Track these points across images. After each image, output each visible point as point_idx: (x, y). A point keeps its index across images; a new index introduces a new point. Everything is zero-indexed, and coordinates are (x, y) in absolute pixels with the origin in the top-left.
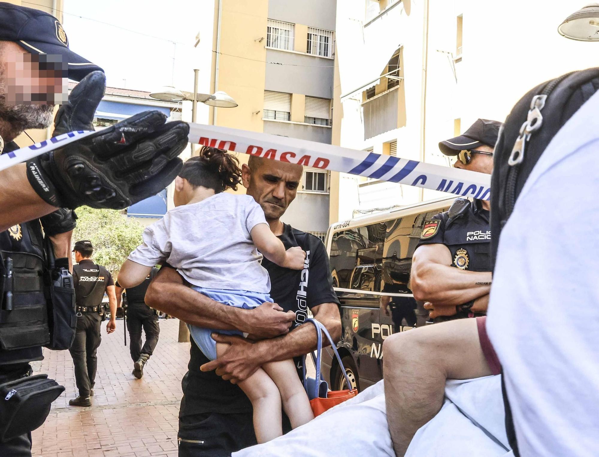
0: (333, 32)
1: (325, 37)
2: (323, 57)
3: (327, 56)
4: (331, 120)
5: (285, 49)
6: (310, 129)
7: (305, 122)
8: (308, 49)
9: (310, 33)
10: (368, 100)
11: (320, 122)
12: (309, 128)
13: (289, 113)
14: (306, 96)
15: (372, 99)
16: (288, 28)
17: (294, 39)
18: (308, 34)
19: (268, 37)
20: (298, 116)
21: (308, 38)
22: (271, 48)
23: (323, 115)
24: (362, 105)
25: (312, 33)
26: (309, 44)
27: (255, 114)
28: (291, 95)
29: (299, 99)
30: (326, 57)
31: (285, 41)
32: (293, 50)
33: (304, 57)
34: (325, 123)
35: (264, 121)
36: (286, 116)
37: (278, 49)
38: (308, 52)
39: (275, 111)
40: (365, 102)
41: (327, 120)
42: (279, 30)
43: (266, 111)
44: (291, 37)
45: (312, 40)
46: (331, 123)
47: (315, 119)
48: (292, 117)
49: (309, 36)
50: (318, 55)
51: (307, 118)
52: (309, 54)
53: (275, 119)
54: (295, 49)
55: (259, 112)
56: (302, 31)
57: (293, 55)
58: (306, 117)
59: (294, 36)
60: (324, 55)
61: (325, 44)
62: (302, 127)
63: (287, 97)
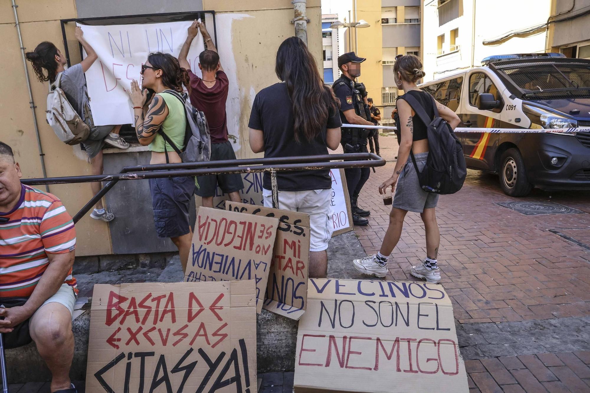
4: (420, 19)
7: (405, 22)
10: (441, 5)
11: (414, 21)
12: (407, 25)
13: (396, 18)
14: (405, 7)
15: (443, 4)
20: (401, 20)
23: (415, 17)
24: (438, 8)
27: (377, 22)
28: (396, 7)
29: (401, 9)
34: (416, 21)
35: (382, 25)
36: (394, 20)
39: (388, 18)
40: (439, 6)
41: (418, 19)
43: (383, 19)
46: (420, 21)
47: (410, 19)
48: (398, 21)
51: (406, 20)
55: (379, 20)
58: (405, 20)
62: (403, 26)
63: (394, 9)
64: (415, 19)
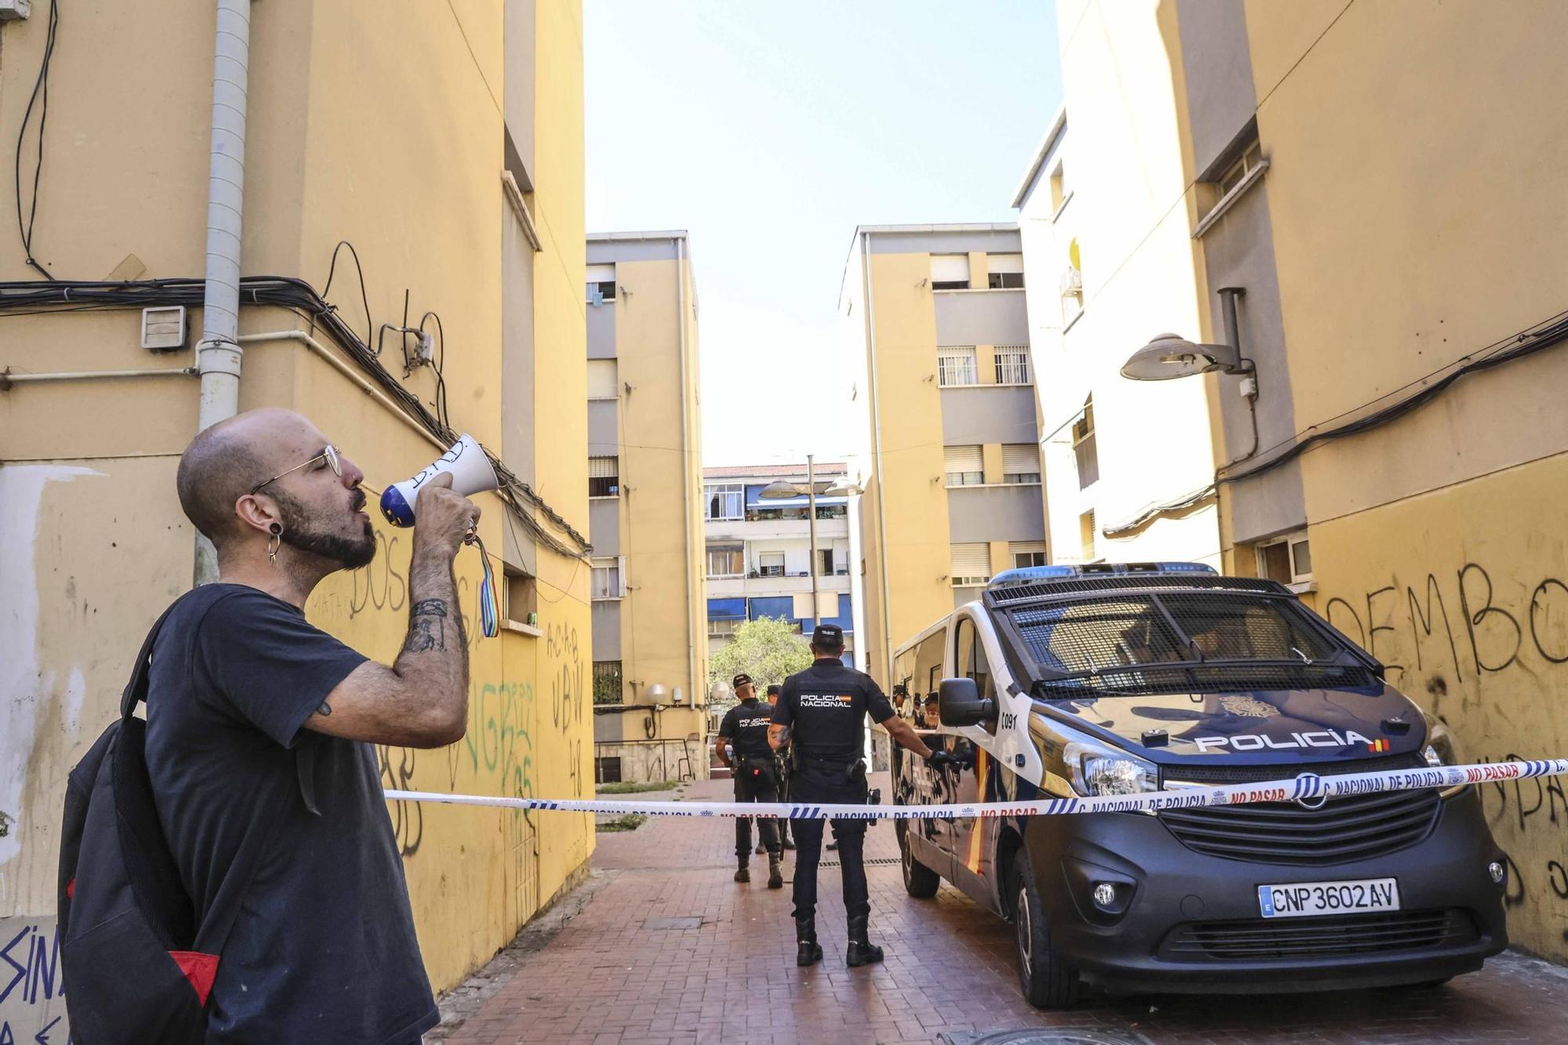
0: (1027, 347)
1: (1021, 355)
2: (1020, 384)
3: (1026, 382)
4: (1041, 473)
5: (966, 383)
6: (1013, 492)
7: (1005, 482)
8: (997, 378)
9: (998, 354)
11: (1028, 480)
12: (1011, 489)
13: (982, 473)
14: (1003, 445)
16: (967, 354)
17: (976, 368)
18: (996, 356)
19: (942, 371)
20: (994, 476)
21: (996, 363)
22: (946, 386)
23: (1033, 470)
24: (1074, 448)
25: (1001, 354)
26: (998, 370)
27: (934, 481)
28: (981, 447)
29: (993, 451)
30: (1024, 384)
31: (965, 372)
32: (977, 383)
33: (993, 391)
34: (1035, 479)
35: (948, 489)
36: (978, 477)
37: (957, 386)
38: (998, 382)
39: (962, 473)
40: (1077, 443)
41: (1034, 475)
42: (955, 359)
43: (949, 475)
44: (973, 366)
45: (1002, 364)
46: (1040, 477)
47: (1019, 475)
48: (987, 478)
49: (998, 359)
50: (1013, 384)
51: (1008, 477)
52: (1000, 385)
53: (963, 484)
54: (980, 380)
55: (939, 478)
56: (986, 354)
57: (978, 391)
58: (1005, 475)
59: (976, 363)
60: (1023, 382)
61: (1021, 366)
62: (1001, 490)
63: (976, 450)
64: (1030, 475)
